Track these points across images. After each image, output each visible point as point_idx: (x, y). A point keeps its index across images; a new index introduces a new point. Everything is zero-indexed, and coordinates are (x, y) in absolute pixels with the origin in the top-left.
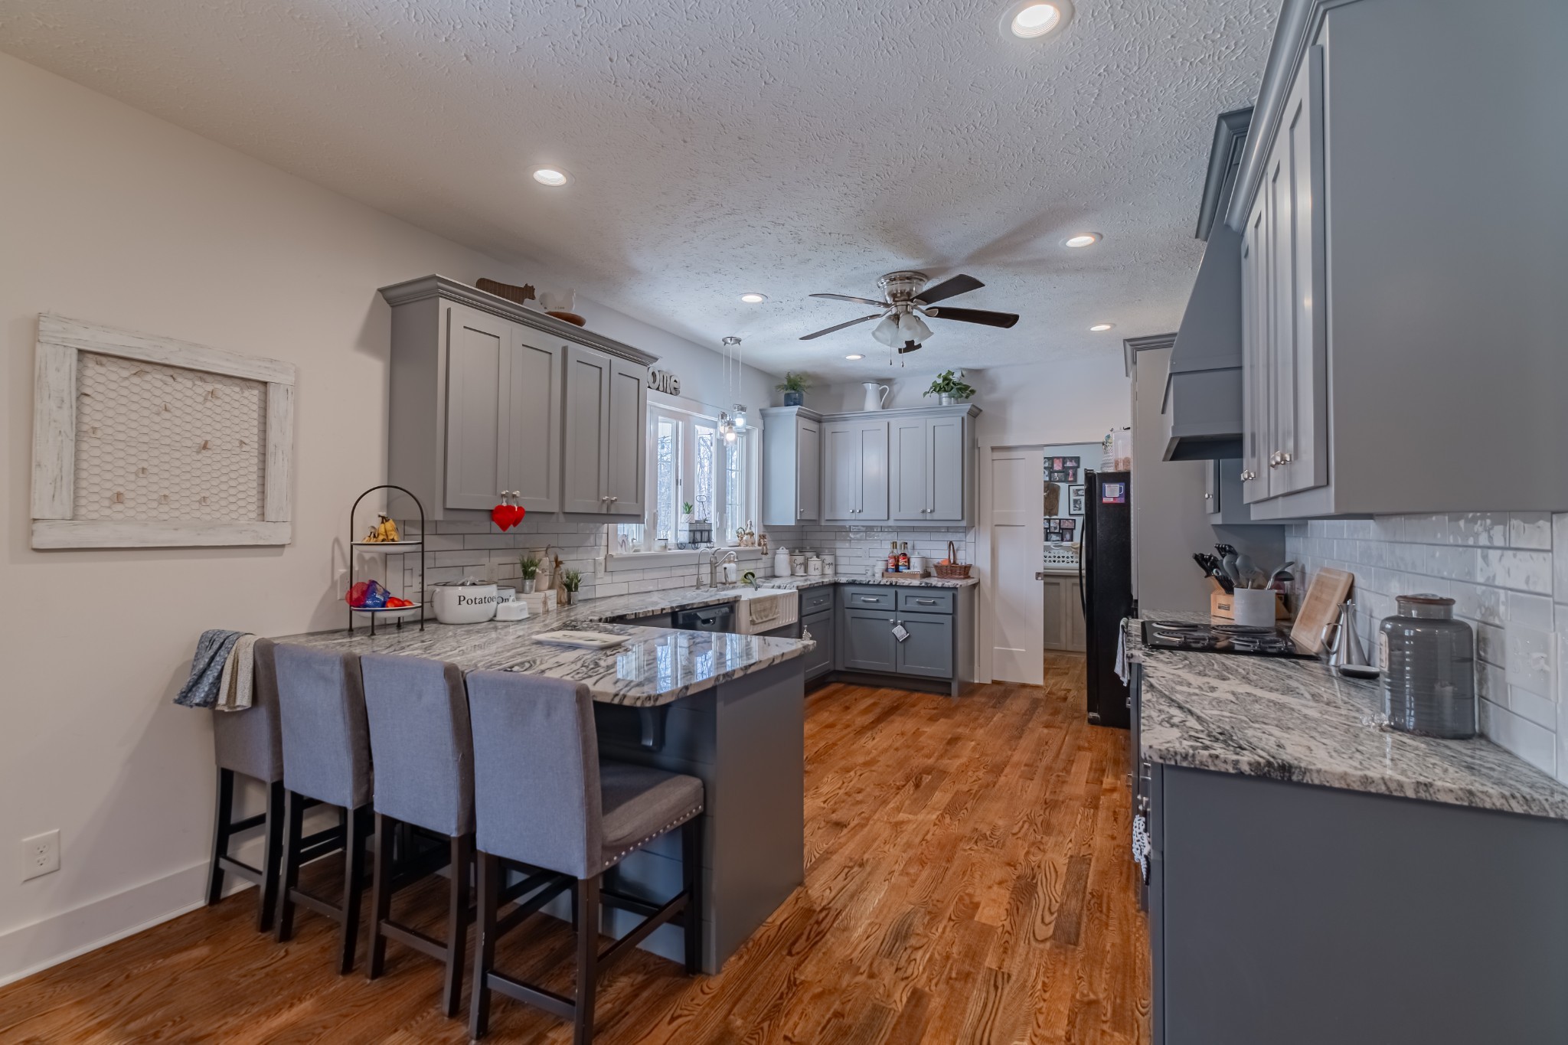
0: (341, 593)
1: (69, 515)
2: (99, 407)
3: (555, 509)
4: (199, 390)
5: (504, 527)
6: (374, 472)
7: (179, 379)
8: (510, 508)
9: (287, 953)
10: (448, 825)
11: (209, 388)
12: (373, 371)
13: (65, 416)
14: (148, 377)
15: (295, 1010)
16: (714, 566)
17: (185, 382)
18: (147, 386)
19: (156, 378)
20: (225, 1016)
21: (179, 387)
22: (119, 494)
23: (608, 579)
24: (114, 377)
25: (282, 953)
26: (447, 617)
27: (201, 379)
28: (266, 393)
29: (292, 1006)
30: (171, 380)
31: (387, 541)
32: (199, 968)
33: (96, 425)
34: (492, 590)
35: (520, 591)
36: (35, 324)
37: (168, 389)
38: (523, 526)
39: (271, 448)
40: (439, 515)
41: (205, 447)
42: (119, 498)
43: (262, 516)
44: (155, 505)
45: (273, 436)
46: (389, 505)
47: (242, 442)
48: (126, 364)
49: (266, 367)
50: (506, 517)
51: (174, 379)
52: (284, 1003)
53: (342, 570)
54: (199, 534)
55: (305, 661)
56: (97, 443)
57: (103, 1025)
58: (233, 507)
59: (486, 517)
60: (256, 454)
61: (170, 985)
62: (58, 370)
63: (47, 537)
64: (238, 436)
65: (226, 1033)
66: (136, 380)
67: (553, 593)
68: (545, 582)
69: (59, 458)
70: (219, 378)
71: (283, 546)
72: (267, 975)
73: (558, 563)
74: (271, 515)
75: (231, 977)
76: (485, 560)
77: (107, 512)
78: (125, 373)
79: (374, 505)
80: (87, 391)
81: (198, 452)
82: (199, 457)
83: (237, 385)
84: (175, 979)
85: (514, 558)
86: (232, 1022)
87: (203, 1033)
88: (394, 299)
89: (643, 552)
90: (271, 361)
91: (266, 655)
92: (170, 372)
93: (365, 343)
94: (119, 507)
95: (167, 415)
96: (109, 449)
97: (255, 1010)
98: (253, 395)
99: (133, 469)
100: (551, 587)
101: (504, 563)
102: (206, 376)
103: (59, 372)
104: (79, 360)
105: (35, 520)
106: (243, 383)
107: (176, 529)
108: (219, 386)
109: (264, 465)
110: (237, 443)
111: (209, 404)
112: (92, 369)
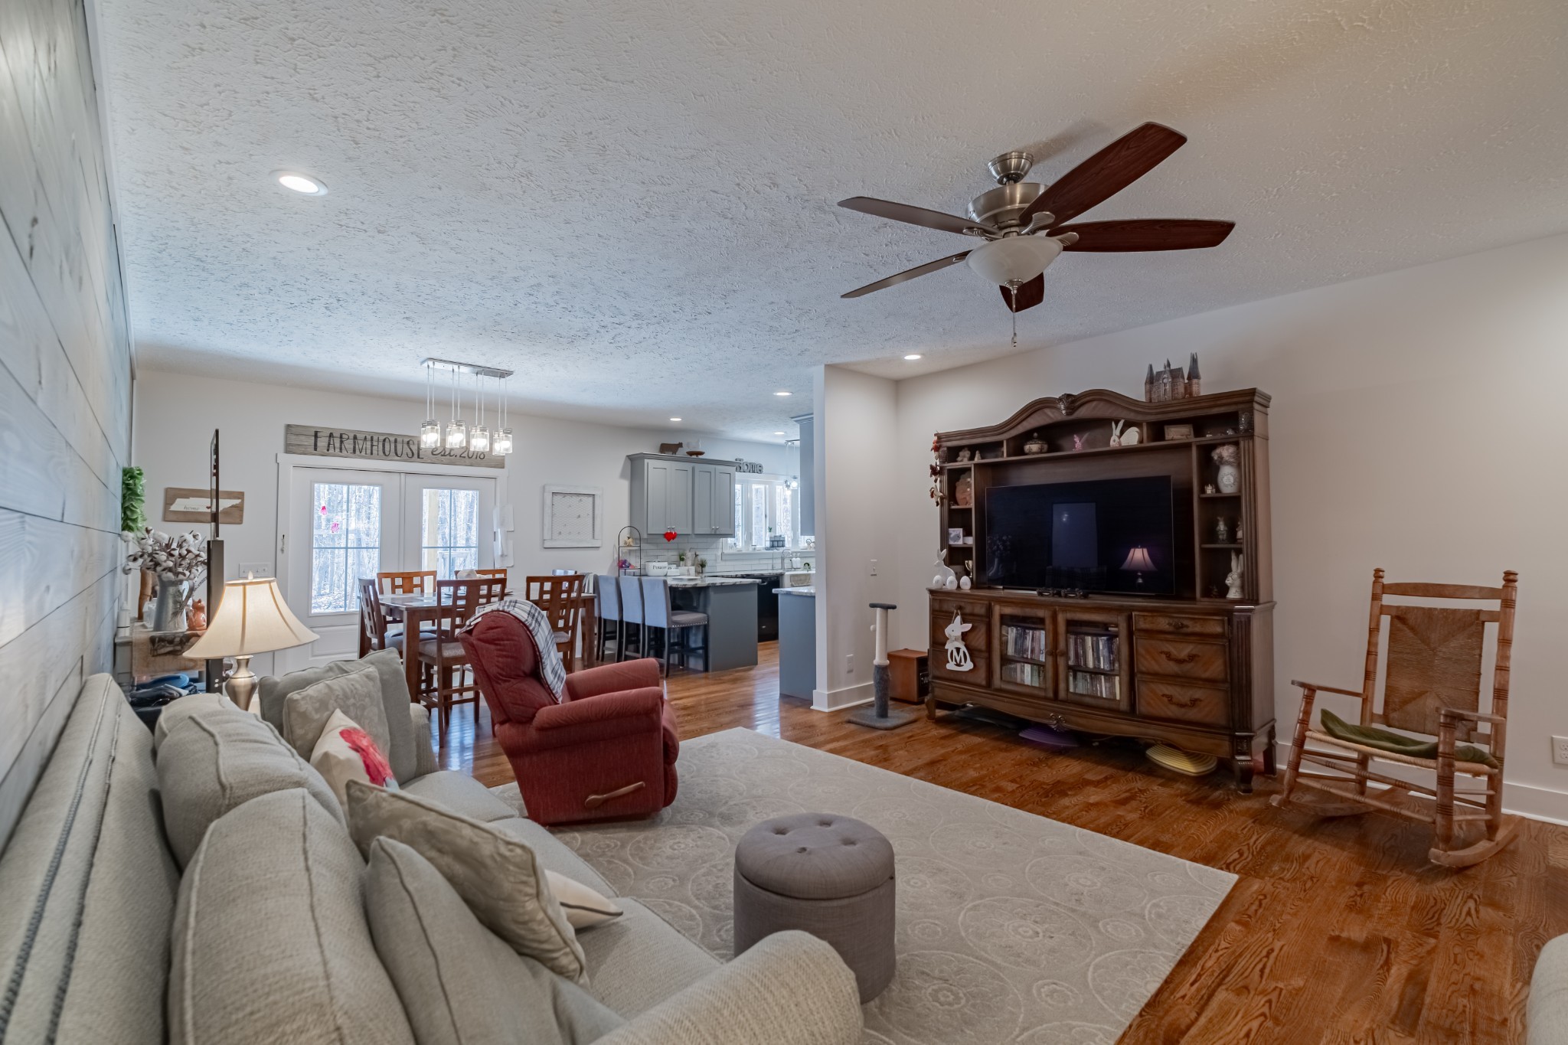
0: (616, 564)
1: (551, 538)
2: (557, 508)
3: (690, 532)
4: (577, 499)
5: (669, 540)
6: (626, 522)
8: (671, 533)
10: (639, 621)
11: (580, 499)
12: (625, 484)
13: (549, 512)
16: (783, 559)
17: (574, 497)
19: (568, 497)
21: (573, 499)
22: (561, 532)
23: (723, 563)
24: (560, 499)
26: (650, 573)
28: (594, 498)
31: (630, 546)
33: (557, 514)
34: (666, 564)
35: (678, 566)
36: (544, 487)
37: (570, 500)
38: (676, 540)
39: (596, 517)
40: (645, 536)
41: (580, 516)
43: (593, 536)
44: (568, 535)
45: (596, 512)
46: (631, 533)
48: (563, 495)
49: (594, 489)
50: (670, 536)
51: (572, 497)
53: (616, 556)
54: (578, 543)
55: (606, 579)
56: (556, 517)
58: (585, 535)
59: (662, 537)
60: (592, 518)
62: (548, 499)
63: (547, 544)
64: (587, 515)
66: (565, 499)
67: (693, 568)
68: (689, 562)
69: (549, 522)
70: (583, 495)
71: (600, 547)
73: (696, 555)
74: (596, 536)
76: (666, 553)
77: (558, 537)
78: (563, 497)
79: (626, 533)
80: (555, 504)
81: (578, 518)
82: (578, 520)
83: (586, 497)
85: (675, 553)
88: (632, 459)
89: (744, 552)
90: (596, 487)
91: (596, 579)
92: (571, 495)
93: (623, 476)
94: (560, 535)
95: (570, 508)
96: (559, 518)
98: (591, 499)
99: (563, 524)
100: (693, 565)
101: (673, 555)
102: (579, 495)
103: (548, 497)
104: (553, 495)
105: (544, 539)
106: (588, 496)
107: (572, 542)
108: (582, 498)
109: (594, 521)
110: (587, 517)
112: (558, 498)
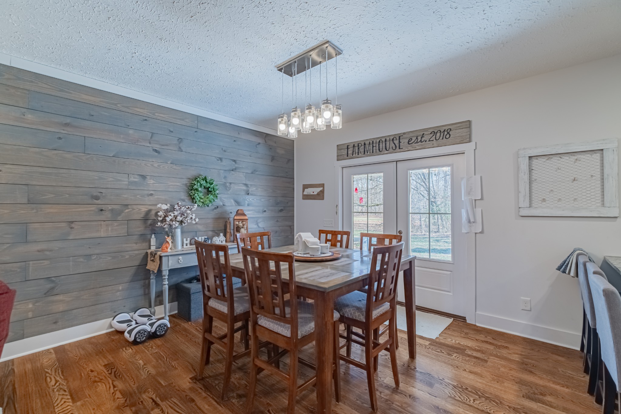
1: (528, 206)
2: (537, 172)
4: (572, 160)
7: (564, 157)
9: (584, 377)
11: (576, 158)
13: (526, 177)
14: (552, 160)
15: (562, 388)
17: (566, 158)
18: (552, 162)
19: (555, 159)
20: (544, 374)
21: (563, 160)
22: (544, 199)
24: (541, 162)
25: (582, 376)
27: (572, 155)
28: (603, 154)
29: (563, 387)
30: (560, 158)
32: (555, 361)
33: (536, 178)
36: (518, 153)
37: (559, 162)
39: (605, 176)
41: (574, 180)
42: (544, 200)
43: (603, 205)
44: (556, 202)
47: (592, 176)
48: (544, 157)
49: (601, 143)
51: (561, 158)
52: (562, 384)
54: (572, 212)
56: (536, 184)
57: (521, 355)
58: (589, 202)
60: (600, 180)
61: (544, 359)
62: (523, 164)
63: (524, 212)
64: (590, 174)
65: (539, 377)
66: (548, 161)
69: (525, 190)
70: (580, 153)
71: (616, 217)
72: (569, 376)
74: (607, 204)
75: (559, 369)
77: (540, 205)
78: (544, 160)
80: (533, 168)
81: (572, 182)
82: (573, 184)
83: (589, 154)
84: (547, 359)
86: (544, 376)
87: (535, 372)
90: (604, 140)
92: (560, 156)
94: (544, 203)
95: (559, 171)
96: (540, 185)
97: (553, 379)
98: (597, 156)
99: (548, 190)
102: (574, 154)
104: (529, 160)
105: (520, 208)
106: (591, 153)
107: (563, 210)
108: (580, 156)
109: (603, 184)
110: (590, 176)
111: (576, 164)
